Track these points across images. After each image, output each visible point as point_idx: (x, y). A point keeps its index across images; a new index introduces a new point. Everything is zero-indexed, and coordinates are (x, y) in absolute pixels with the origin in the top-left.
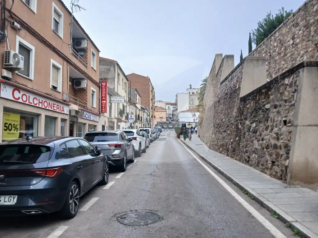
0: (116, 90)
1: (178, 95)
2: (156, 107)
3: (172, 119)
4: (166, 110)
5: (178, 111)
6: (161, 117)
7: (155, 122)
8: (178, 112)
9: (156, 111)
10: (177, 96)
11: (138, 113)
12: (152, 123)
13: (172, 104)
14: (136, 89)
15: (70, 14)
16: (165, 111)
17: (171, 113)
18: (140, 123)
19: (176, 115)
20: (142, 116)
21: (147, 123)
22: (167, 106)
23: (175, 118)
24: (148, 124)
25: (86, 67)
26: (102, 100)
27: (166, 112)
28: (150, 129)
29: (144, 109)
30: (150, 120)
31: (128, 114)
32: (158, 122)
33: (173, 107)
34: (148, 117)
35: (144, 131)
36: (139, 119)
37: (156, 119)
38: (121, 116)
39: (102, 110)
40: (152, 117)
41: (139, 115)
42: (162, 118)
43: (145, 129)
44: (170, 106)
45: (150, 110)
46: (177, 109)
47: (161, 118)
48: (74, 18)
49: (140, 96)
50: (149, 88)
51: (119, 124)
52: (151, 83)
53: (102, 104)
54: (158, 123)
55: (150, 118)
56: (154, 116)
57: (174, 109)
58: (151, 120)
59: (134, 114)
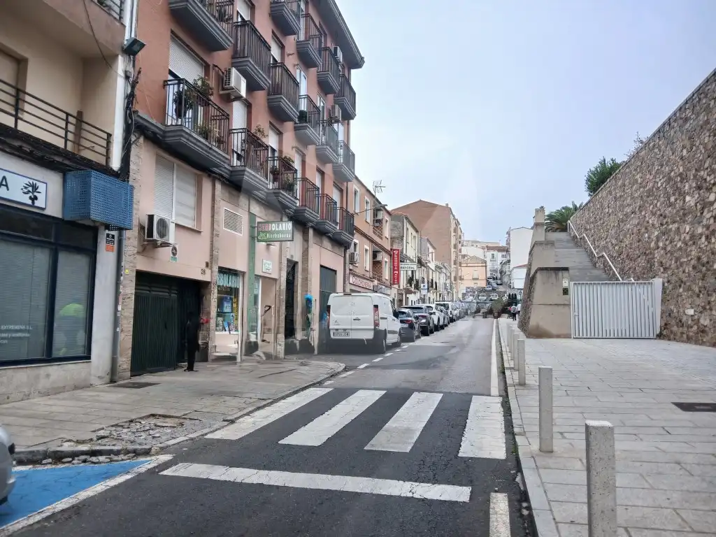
0: (404, 252)
1: (511, 232)
2: (464, 256)
3: (499, 282)
4: (486, 263)
5: (512, 265)
6: (475, 277)
7: (462, 288)
8: (511, 269)
9: (465, 265)
10: (508, 233)
11: (431, 278)
12: (455, 290)
13: (500, 249)
14: (428, 240)
15: (374, 196)
16: (484, 265)
17: (499, 267)
18: (433, 293)
19: (509, 273)
20: (438, 281)
21: (446, 292)
22: (489, 254)
23: (506, 279)
24: (448, 293)
25: (381, 238)
26: (394, 270)
27: (486, 266)
28: (450, 303)
29: (441, 268)
30: (451, 286)
31: (417, 282)
32: (469, 288)
33: (503, 256)
34: (448, 281)
35: (441, 305)
36: (432, 286)
37: (463, 282)
38: (411, 286)
39: (394, 281)
40: (455, 279)
41: (432, 280)
42: (477, 279)
43: (442, 303)
44: (495, 253)
45: (451, 266)
46: (509, 261)
47: (474, 279)
48: (377, 200)
49: (434, 248)
50: (449, 227)
51: (408, 295)
52: (454, 216)
53: (394, 274)
54: (469, 290)
55: (451, 283)
56: (460, 277)
57: (505, 260)
58: (454, 286)
59: (426, 280)
